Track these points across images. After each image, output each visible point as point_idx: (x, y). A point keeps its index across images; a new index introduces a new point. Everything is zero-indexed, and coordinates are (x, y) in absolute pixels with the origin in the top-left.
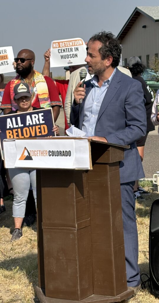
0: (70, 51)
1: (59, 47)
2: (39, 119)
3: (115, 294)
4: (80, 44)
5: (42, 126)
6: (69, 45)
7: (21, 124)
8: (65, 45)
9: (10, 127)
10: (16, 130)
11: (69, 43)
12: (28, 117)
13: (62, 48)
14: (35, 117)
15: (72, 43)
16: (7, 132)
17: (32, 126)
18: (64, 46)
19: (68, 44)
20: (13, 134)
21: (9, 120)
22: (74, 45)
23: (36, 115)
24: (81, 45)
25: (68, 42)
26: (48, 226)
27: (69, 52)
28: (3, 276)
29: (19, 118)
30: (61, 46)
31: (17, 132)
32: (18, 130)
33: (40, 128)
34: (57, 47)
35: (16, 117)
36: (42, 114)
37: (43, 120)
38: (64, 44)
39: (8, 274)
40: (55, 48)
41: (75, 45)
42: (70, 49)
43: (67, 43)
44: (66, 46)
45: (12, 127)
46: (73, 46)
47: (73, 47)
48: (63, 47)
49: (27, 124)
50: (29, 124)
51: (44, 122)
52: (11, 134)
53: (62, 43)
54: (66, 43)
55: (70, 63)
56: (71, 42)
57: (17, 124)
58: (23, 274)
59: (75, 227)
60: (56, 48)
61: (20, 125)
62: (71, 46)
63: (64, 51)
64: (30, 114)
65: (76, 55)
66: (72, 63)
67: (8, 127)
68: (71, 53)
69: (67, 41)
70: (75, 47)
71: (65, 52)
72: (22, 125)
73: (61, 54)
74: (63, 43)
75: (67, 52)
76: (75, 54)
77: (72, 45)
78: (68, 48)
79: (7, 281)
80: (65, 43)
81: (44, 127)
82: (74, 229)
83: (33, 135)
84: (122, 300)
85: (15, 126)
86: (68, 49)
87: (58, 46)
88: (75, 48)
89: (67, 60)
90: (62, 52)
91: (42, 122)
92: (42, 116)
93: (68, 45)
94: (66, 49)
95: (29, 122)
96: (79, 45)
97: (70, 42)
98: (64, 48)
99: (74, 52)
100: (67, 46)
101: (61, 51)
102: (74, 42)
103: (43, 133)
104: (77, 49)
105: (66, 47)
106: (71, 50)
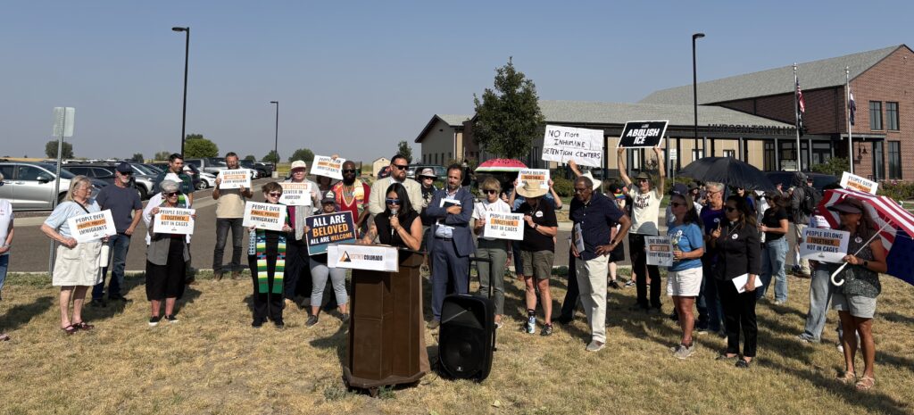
7: (326, 223)
9: (316, 225)
10: (322, 228)
14: (338, 218)
21: (315, 220)
33: (342, 227)
35: (321, 217)
49: (331, 223)
52: (316, 232)
57: (322, 223)
81: (345, 226)
82: (380, 320)
83: (336, 232)
84: (415, 380)
85: (321, 225)
91: (343, 221)
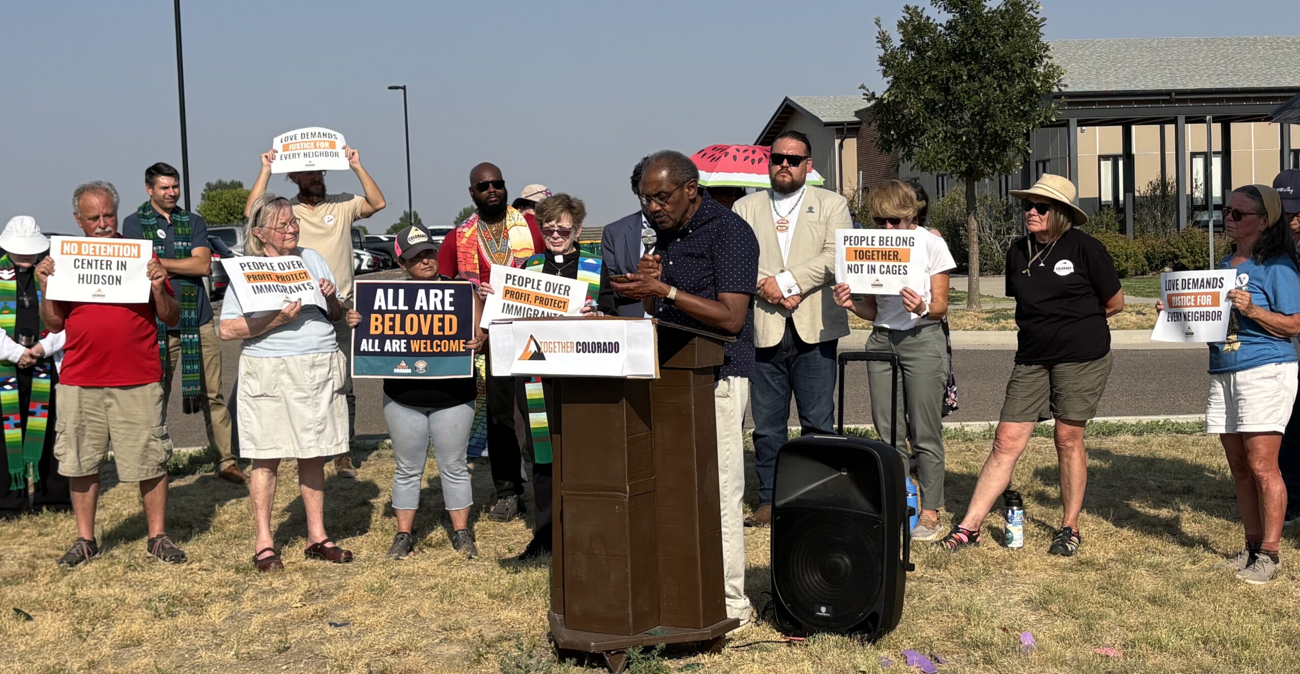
0: (104, 267)
1: (79, 253)
2: (442, 301)
3: (702, 624)
4: (132, 255)
5: (447, 317)
6: (105, 252)
7: (404, 305)
8: (94, 251)
9: (380, 307)
10: (392, 315)
11: (105, 248)
12: (421, 293)
13: (87, 258)
14: (436, 295)
15: (114, 248)
16: (373, 316)
17: (426, 313)
18: (91, 253)
19: (103, 250)
20: (383, 323)
21: (380, 292)
22: (116, 254)
23: (439, 292)
24: (134, 257)
25: (103, 246)
26: (573, 490)
27: (101, 268)
28: (486, 594)
29: (401, 292)
30: (83, 252)
31: (392, 320)
32: (395, 316)
33: (442, 320)
34: (73, 252)
35: (396, 288)
36: (452, 291)
37: (451, 304)
38: (92, 249)
39: (497, 591)
40: (67, 254)
41: (119, 256)
42: (104, 263)
43: (100, 248)
44: (97, 253)
45: (384, 308)
46: (114, 256)
47: (114, 260)
48: (88, 255)
49: (417, 308)
50: (421, 307)
51: (452, 309)
52: (379, 323)
53: (87, 245)
54: (98, 246)
55: (99, 295)
56: (112, 246)
57: (396, 303)
58: (527, 593)
59: (626, 492)
60: (71, 254)
61: (402, 307)
62: (110, 256)
63: (90, 264)
64: (427, 288)
65: (119, 280)
66: (104, 296)
67: (376, 307)
68: (107, 273)
69: (102, 243)
70: (120, 259)
71: (92, 268)
72: (406, 308)
73: (81, 271)
74: (91, 245)
75: (96, 268)
76: (117, 277)
77: (112, 254)
78: (100, 258)
79: (494, 603)
80: (94, 247)
81: (451, 320)
82: (623, 494)
83: (425, 332)
84: (715, 636)
85: (391, 307)
86: (101, 261)
87: (76, 251)
88: (118, 262)
89: (93, 288)
90: (82, 268)
91: (448, 308)
92: (451, 295)
93: (102, 253)
94: (96, 261)
95: (421, 304)
96: (130, 256)
97: (108, 246)
98: (90, 258)
99: (114, 272)
100: (100, 255)
101: (83, 264)
102: (119, 248)
103: (447, 332)
104: (124, 266)
105: (95, 255)
106: (109, 265)
